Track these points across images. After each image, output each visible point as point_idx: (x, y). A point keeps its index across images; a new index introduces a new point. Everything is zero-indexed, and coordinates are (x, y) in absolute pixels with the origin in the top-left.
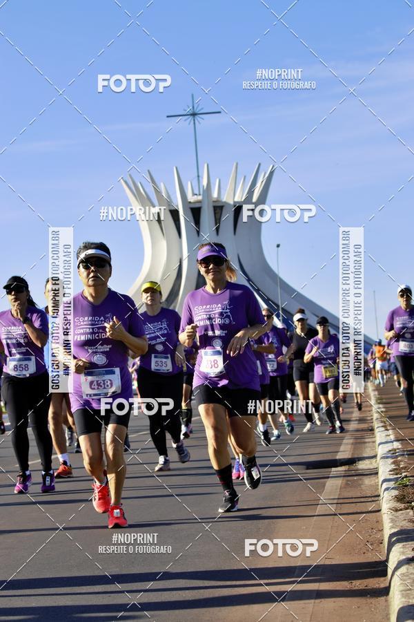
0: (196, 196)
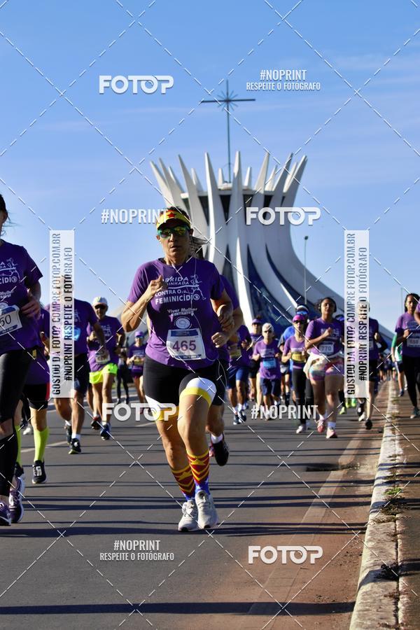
0: (226, 184)
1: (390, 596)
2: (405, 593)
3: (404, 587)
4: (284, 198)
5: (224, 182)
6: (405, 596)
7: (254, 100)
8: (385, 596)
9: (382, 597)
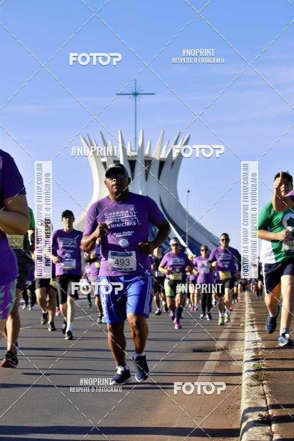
1: (267, 435)
2: (277, 432)
3: (276, 429)
4: (173, 163)
5: (132, 151)
6: (277, 435)
7: (154, 94)
8: (263, 435)
9: (261, 436)
